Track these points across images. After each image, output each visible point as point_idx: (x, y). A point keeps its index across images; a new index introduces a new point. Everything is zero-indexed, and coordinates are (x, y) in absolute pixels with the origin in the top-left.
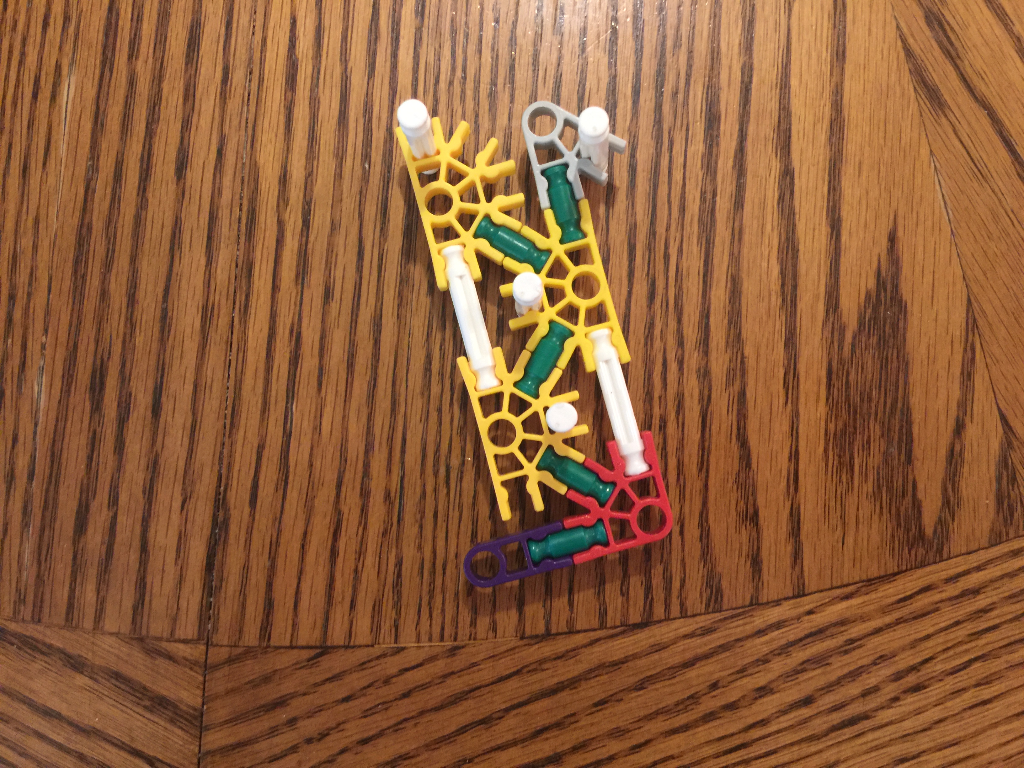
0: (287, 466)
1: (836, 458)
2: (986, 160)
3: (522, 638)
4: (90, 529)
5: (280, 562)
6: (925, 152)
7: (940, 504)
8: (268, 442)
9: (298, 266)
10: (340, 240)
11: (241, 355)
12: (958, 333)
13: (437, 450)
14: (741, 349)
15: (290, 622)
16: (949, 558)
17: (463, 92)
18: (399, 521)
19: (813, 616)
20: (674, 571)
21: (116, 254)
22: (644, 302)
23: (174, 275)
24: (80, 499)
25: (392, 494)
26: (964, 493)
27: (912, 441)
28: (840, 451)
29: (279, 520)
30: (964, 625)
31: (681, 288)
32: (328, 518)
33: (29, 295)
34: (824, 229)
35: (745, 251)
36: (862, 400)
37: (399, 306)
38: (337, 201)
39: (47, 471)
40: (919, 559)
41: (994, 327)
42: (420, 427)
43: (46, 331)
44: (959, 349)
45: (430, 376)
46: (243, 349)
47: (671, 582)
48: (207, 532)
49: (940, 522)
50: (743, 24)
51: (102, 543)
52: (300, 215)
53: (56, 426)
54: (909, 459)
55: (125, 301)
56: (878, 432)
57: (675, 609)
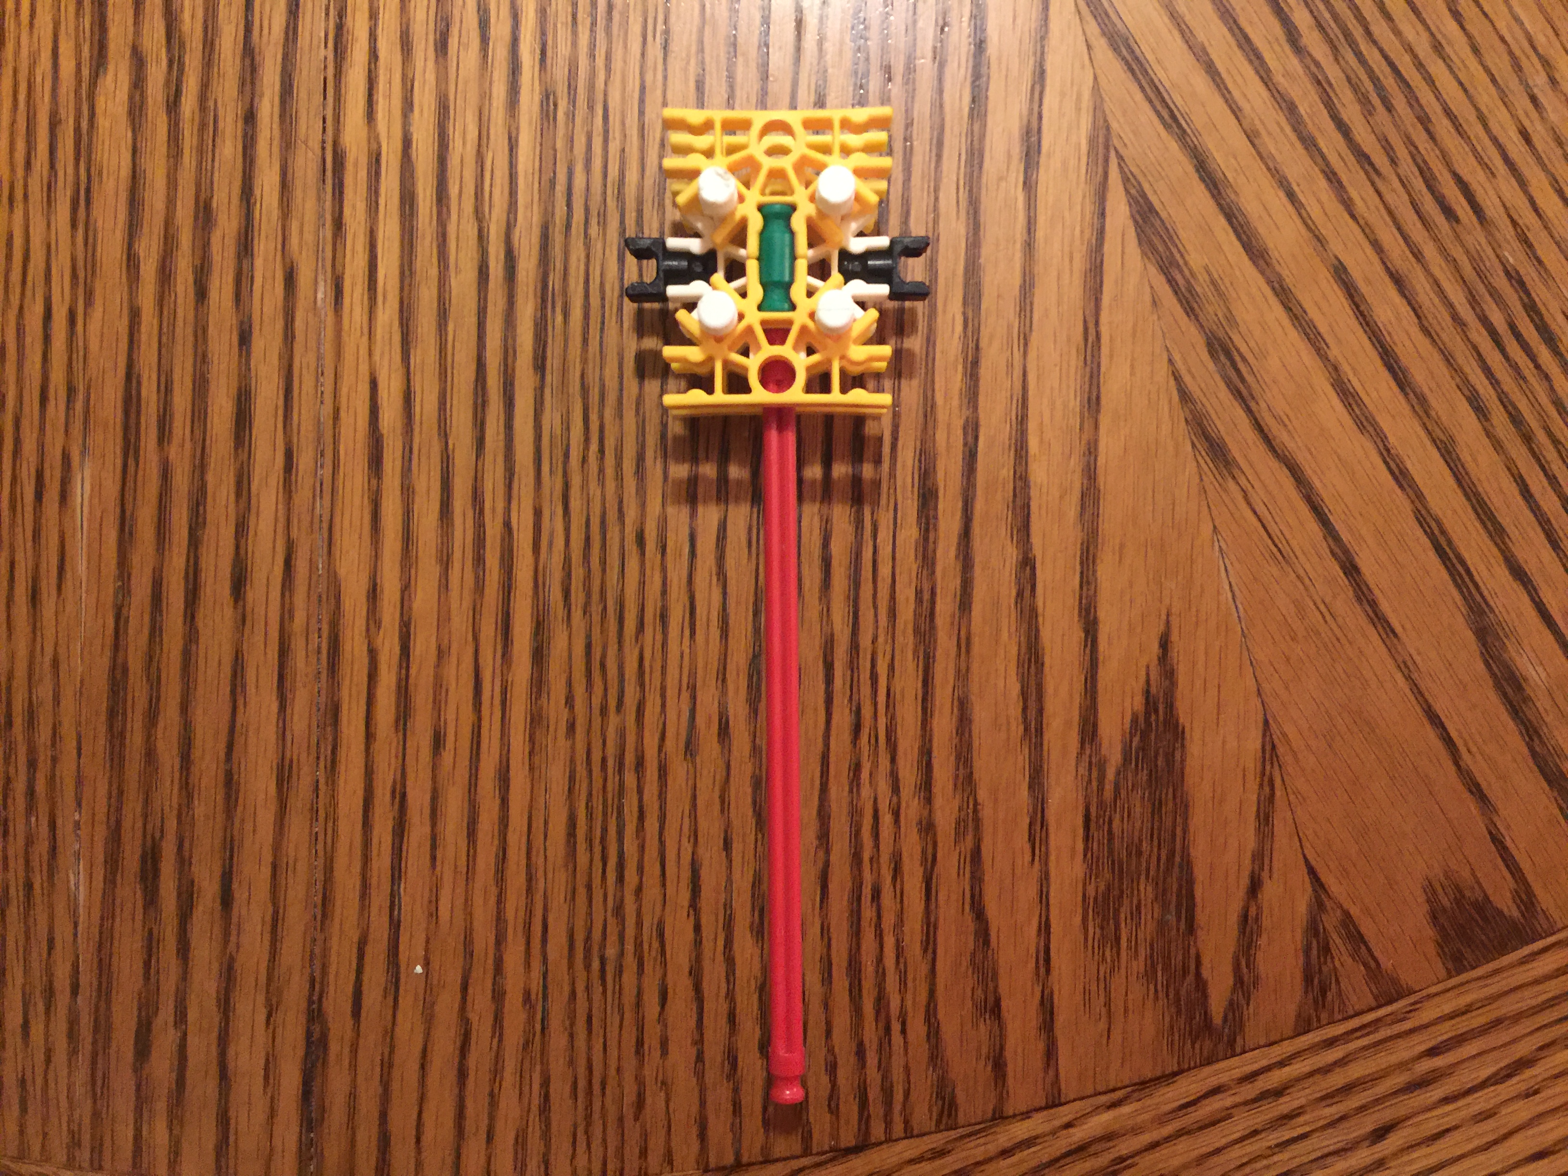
0: (397, 966)
1: (1098, 930)
2: (1288, 536)
3: (706, 1170)
4: (155, 1054)
5: (395, 1086)
6: (1206, 529)
7: (1231, 982)
8: (371, 937)
9: (398, 706)
10: (450, 671)
11: (330, 824)
12: (1252, 765)
13: (588, 939)
14: (973, 793)
15: (412, 1161)
16: (1244, 1052)
17: (601, 470)
18: (543, 1029)
19: (1071, 1130)
20: (895, 1079)
21: (162, 704)
22: (847, 737)
23: (238, 725)
24: (139, 1016)
25: (533, 997)
26: (1261, 968)
27: (1194, 905)
28: (1103, 920)
29: (390, 1034)
30: (1263, 1135)
31: (893, 717)
32: (453, 1031)
33: (54, 760)
34: (1078, 635)
35: (975, 666)
36: (1129, 855)
37: (531, 753)
38: (443, 619)
39: (95, 983)
40: (1205, 1053)
41: (1300, 756)
42: (566, 907)
43: (79, 805)
44: (1253, 785)
45: (575, 843)
46: (332, 817)
47: (892, 1096)
48: (301, 1052)
49: (1232, 1007)
50: (965, 368)
51: (171, 1071)
52: (396, 640)
53: (101, 926)
54: (1191, 929)
55: (177, 762)
56: (1151, 896)
57: (898, 1128)
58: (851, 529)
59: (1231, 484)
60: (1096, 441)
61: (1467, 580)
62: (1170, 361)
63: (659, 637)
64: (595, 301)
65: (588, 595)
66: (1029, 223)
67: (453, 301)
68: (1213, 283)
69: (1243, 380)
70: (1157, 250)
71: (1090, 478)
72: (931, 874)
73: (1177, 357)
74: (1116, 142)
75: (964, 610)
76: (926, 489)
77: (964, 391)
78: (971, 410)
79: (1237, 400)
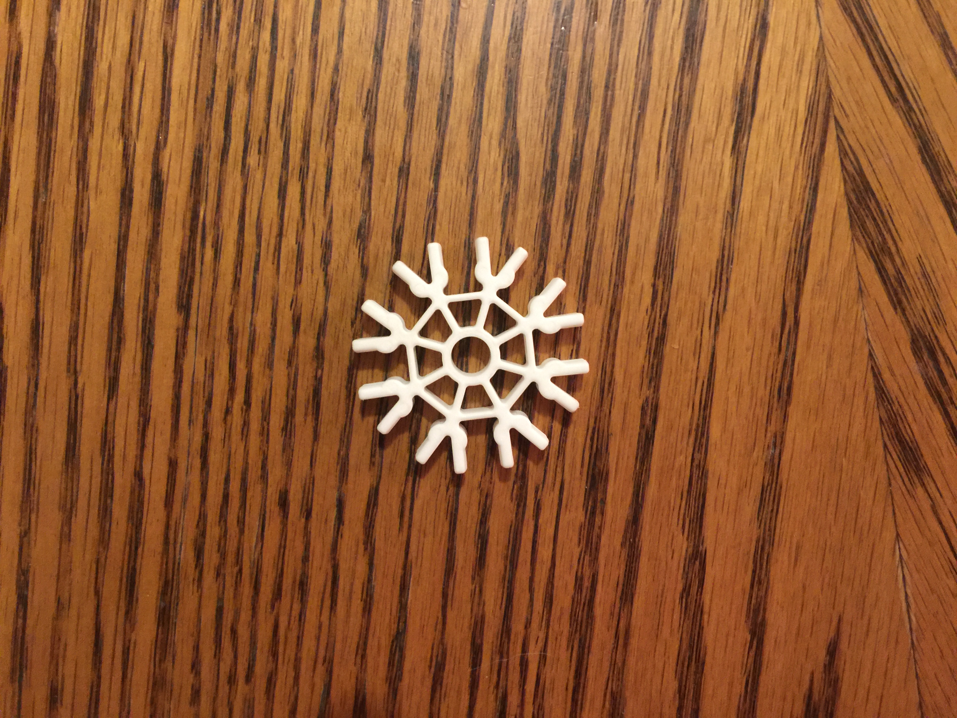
58: (512, 506)
59: (920, 491)
60: (783, 434)
62: (871, 355)
63: (297, 607)
64: (250, 238)
65: (223, 556)
66: (734, 192)
67: (91, 225)
68: (925, 275)
69: (945, 383)
70: (869, 235)
71: (772, 472)
73: (879, 353)
74: (837, 111)
75: (626, 600)
76: (597, 470)
77: (646, 369)
78: (652, 390)
79: (935, 403)
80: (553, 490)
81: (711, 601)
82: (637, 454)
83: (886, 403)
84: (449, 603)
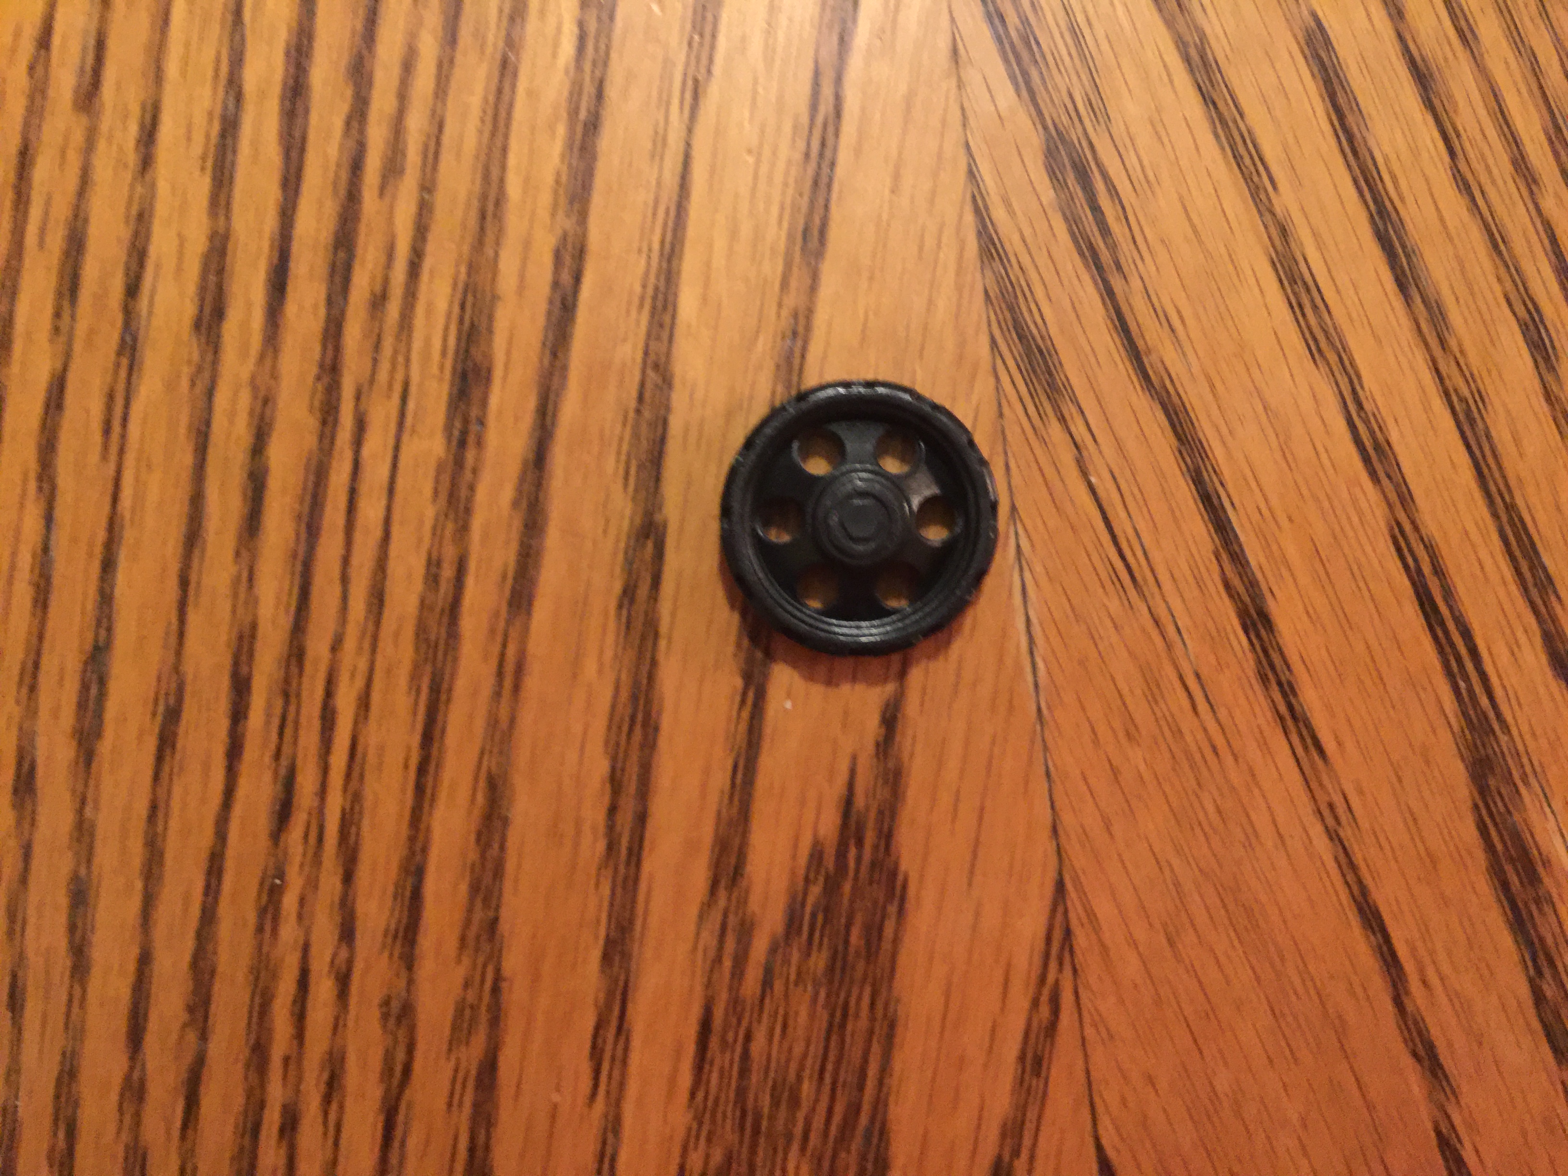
58: (312, 423)
59: (1055, 428)
60: (810, 312)
61: (1469, 666)
62: (972, 175)
68: (1072, 29)
69: (1105, 230)
72: (398, 1098)
73: (985, 169)
75: (519, 607)
76: (470, 364)
77: (564, 178)
78: (574, 219)
79: (1087, 266)
80: (389, 397)
81: (673, 615)
82: (546, 337)
83: (997, 264)
84: (191, 599)
